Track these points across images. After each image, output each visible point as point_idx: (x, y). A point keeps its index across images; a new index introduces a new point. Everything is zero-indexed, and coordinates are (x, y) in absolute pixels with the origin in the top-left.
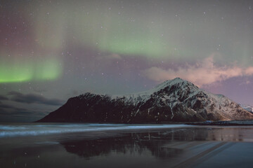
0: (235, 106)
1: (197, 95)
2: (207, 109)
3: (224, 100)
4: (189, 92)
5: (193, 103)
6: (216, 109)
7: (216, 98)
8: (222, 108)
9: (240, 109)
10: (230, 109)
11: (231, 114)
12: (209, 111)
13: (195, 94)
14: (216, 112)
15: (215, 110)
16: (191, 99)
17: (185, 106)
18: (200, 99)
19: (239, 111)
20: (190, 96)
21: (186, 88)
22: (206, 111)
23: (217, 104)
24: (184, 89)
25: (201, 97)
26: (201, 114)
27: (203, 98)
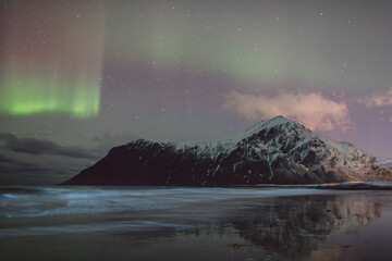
0: (368, 160)
1: (310, 144)
2: (325, 164)
3: (351, 150)
4: (297, 139)
5: (303, 155)
6: (340, 164)
7: (339, 148)
8: (349, 163)
9: (376, 164)
10: (361, 165)
11: (363, 173)
12: (328, 169)
13: (306, 141)
14: (339, 169)
15: (337, 166)
16: (300, 150)
17: (290, 160)
18: (313, 149)
19: (374, 168)
20: (299, 144)
21: (293, 132)
22: (323, 168)
23: (340, 157)
24: (288, 134)
25: (316, 146)
26: (315, 172)
27: (319, 148)
